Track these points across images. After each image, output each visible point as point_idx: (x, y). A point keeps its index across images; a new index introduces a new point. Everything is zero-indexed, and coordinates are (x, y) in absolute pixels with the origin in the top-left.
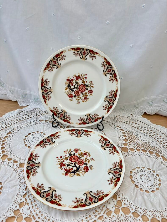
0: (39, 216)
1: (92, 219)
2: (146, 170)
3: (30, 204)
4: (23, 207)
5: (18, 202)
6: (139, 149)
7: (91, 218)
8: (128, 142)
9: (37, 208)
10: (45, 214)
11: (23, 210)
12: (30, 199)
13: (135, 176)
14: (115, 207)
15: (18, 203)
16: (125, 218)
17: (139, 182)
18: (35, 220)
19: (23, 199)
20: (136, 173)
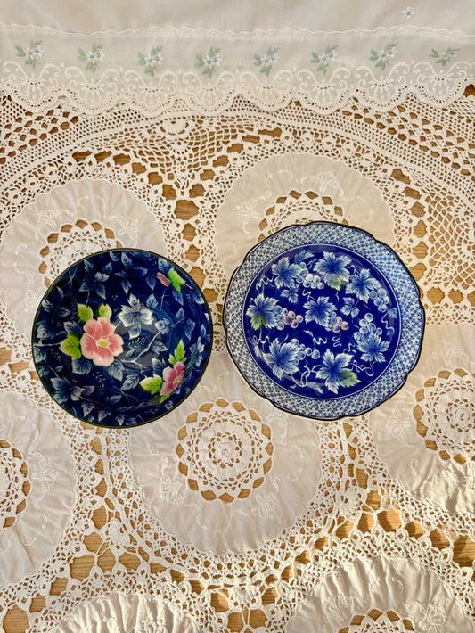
0: (157, 549)
1: (297, 547)
2: (469, 382)
3: (123, 515)
4: (107, 524)
5: (86, 510)
6: (462, 290)
7: (295, 545)
8: (426, 261)
9: (147, 527)
10: (173, 542)
11: (107, 533)
12: (121, 502)
13: (431, 407)
14: (361, 512)
15: (89, 514)
16: (386, 540)
17: (440, 430)
18: (147, 561)
19: (100, 502)
20: (435, 397)
